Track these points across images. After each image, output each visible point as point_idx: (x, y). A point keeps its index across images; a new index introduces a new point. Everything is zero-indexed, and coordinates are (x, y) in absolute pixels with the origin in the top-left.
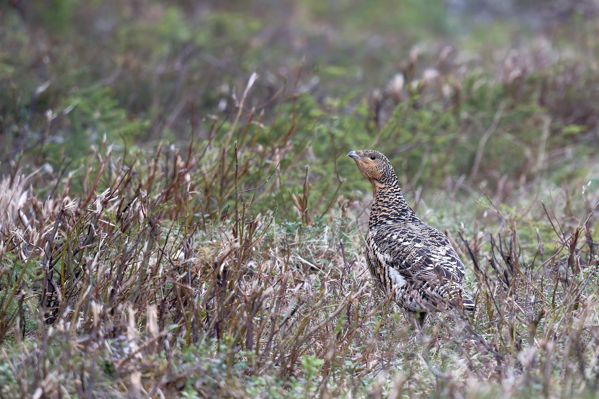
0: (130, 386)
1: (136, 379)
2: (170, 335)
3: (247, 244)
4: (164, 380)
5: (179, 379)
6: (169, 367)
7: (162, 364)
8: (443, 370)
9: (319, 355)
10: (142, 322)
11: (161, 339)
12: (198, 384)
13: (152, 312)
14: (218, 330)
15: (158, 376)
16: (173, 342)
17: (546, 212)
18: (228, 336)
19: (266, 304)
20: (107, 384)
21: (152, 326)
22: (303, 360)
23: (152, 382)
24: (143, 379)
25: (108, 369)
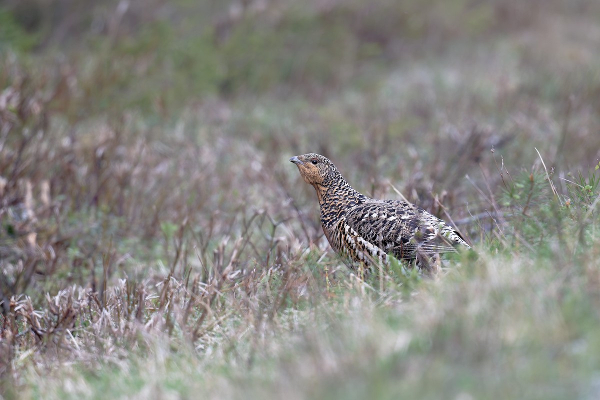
0: (27, 244)
1: (32, 239)
2: (59, 205)
3: (118, 134)
4: (54, 240)
5: (65, 240)
6: (58, 230)
7: (52, 227)
8: (273, 236)
9: (175, 222)
10: (37, 193)
11: (52, 208)
12: (81, 243)
13: (45, 186)
14: (96, 200)
15: (49, 237)
16: (61, 210)
17: (350, 113)
18: (104, 206)
19: (134, 182)
20: (9, 242)
21: (45, 197)
22: (163, 226)
23: (44, 241)
24: (38, 240)
25: (10, 231)
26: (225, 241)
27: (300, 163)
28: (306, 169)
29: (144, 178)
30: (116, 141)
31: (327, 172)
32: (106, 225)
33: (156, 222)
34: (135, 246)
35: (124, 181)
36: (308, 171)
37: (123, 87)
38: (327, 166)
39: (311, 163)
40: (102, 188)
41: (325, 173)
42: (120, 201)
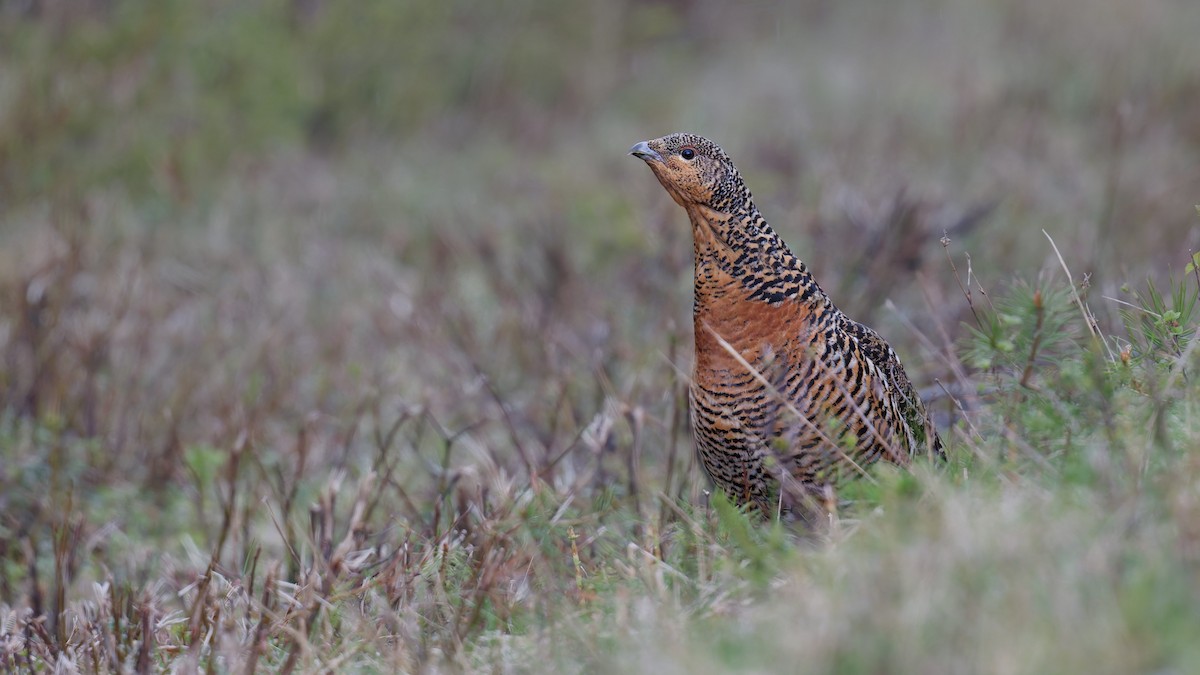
26: (336, 483)
27: (654, 158)
28: (669, 170)
29: (142, 345)
30: (74, 262)
31: (718, 176)
32: (57, 460)
33: (173, 449)
34: (127, 504)
35: (95, 357)
36: (673, 175)
37: (83, 136)
38: (717, 164)
39: (681, 158)
40: (46, 373)
41: (713, 180)
42: (88, 402)
